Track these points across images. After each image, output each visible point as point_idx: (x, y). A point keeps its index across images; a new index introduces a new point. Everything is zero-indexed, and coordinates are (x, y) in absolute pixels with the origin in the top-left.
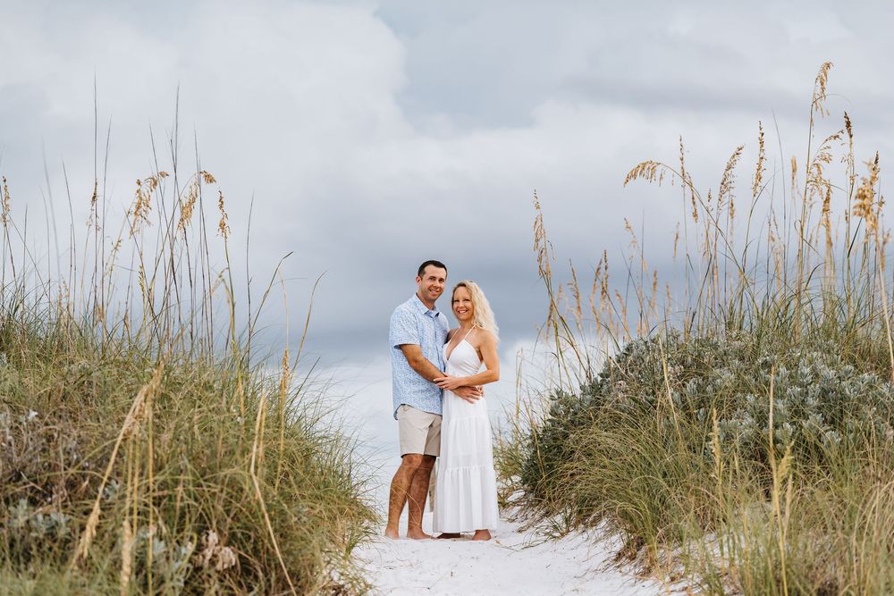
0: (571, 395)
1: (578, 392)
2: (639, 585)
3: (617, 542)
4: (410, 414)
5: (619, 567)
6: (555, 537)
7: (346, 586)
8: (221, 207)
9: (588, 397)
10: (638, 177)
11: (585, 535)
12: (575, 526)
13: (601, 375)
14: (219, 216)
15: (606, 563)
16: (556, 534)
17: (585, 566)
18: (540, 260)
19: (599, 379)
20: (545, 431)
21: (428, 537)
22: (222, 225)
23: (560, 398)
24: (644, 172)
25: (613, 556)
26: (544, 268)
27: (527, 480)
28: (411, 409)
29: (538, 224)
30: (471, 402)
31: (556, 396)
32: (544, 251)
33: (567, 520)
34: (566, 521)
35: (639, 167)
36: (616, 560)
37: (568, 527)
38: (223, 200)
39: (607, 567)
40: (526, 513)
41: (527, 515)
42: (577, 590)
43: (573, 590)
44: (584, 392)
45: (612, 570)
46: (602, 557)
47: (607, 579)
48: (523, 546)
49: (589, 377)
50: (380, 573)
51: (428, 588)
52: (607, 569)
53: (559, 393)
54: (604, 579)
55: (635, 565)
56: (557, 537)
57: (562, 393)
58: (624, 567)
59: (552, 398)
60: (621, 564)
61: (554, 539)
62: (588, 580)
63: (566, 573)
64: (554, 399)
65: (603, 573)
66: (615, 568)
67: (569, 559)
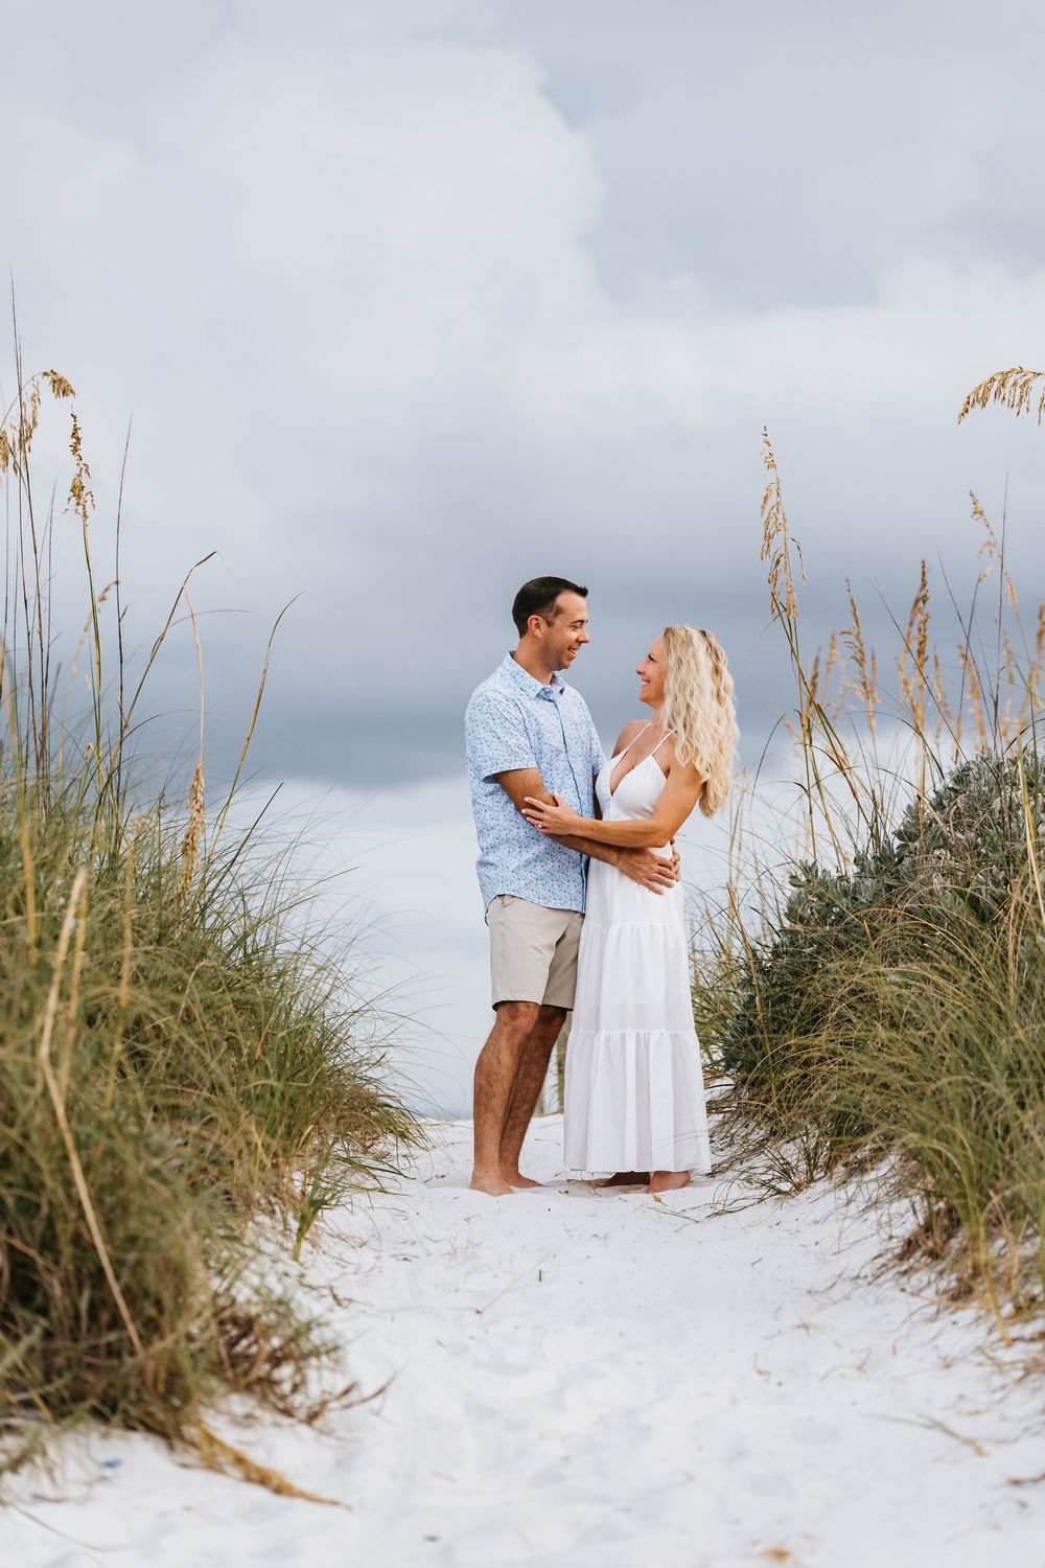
0: (835, 875)
1: (852, 870)
2: (945, 1320)
3: (906, 1217)
4: (515, 911)
5: (905, 1273)
6: (779, 1192)
7: (264, 1319)
8: (75, 450)
9: (869, 882)
10: (990, 403)
11: (842, 1194)
12: (827, 1170)
13: (899, 835)
14: (71, 468)
15: (882, 1261)
16: (786, 1184)
17: (835, 1267)
18: (773, 579)
19: (897, 842)
20: (776, 954)
22: (77, 490)
23: (811, 881)
24: (1006, 391)
25: (897, 1246)
26: (782, 599)
27: (735, 1061)
28: (517, 902)
29: (772, 499)
30: (658, 892)
31: (803, 878)
32: (782, 560)
33: (810, 1157)
34: (808, 1158)
35: (993, 380)
36: (902, 1257)
37: (810, 1172)
38: (80, 434)
39: (879, 1272)
40: (733, 1131)
41: (732, 1136)
42: (806, 1326)
43: (799, 1327)
44: (863, 870)
45: (890, 1280)
46: (874, 1246)
47: (877, 1302)
48: (710, 1212)
49: (875, 836)
50: (380, 1272)
51: (478, 1312)
52: (879, 1277)
53: (809, 870)
54: (872, 1300)
55: (941, 1273)
56: (785, 1193)
57: (817, 871)
58: (917, 1275)
59: (794, 882)
60: (911, 1268)
61: (778, 1196)
62: (835, 1303)
63: (792, 1281)
64: (798, 883)
65: (871, 1287)
66: (899, 1276)
67: (804, 1246)
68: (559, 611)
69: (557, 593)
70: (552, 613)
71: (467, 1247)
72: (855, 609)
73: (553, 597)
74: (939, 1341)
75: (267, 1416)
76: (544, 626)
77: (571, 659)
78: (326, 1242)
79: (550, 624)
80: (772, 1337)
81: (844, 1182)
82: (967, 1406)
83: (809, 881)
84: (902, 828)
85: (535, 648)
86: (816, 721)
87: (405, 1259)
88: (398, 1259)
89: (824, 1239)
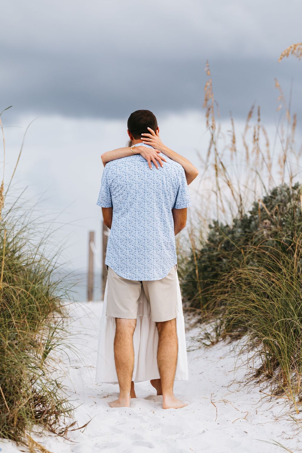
0: (225, 225)
1: (231, 224)
2: (274, 402)
3: (257, 359)
5: (258, 382)
6: (206, 345)
9: (239, 229)
10: (290, 56)
12: (224, 338)
13: (251, 212)
15: (248, 377)
16: (209, 342)
17: (231, 377)
19: (249, 215)
20: (202, 253)
23: (216, 227)
25: (254, 371)
29: (208, 86)
32: (211, 109)
33: (217, 331)
35: (290, 47)
36: (256, 376)
37: (217, 338)
39: (248, 381)
44: (236, 224)
45: (252, 385)
49: (240, 212)
52: (248, 383)
53: (216, 223)
54: (246, 391)
55: (271, 383)
56: (208, 345)
57: (218, 223)
58: (262, 384)
59: (210, 227)
60: (260, 380)
61: (206, 347)
63: (216, 382)
65: (245, 387)
66: (255, 383)
67: (218, 368)
74: (273, 409)
75: (47, 433)
81: (230, 342)
82: (285, 436)
84: (251, 210)
87: (76, 368)
88: (73, 368)
89: (224, 365)
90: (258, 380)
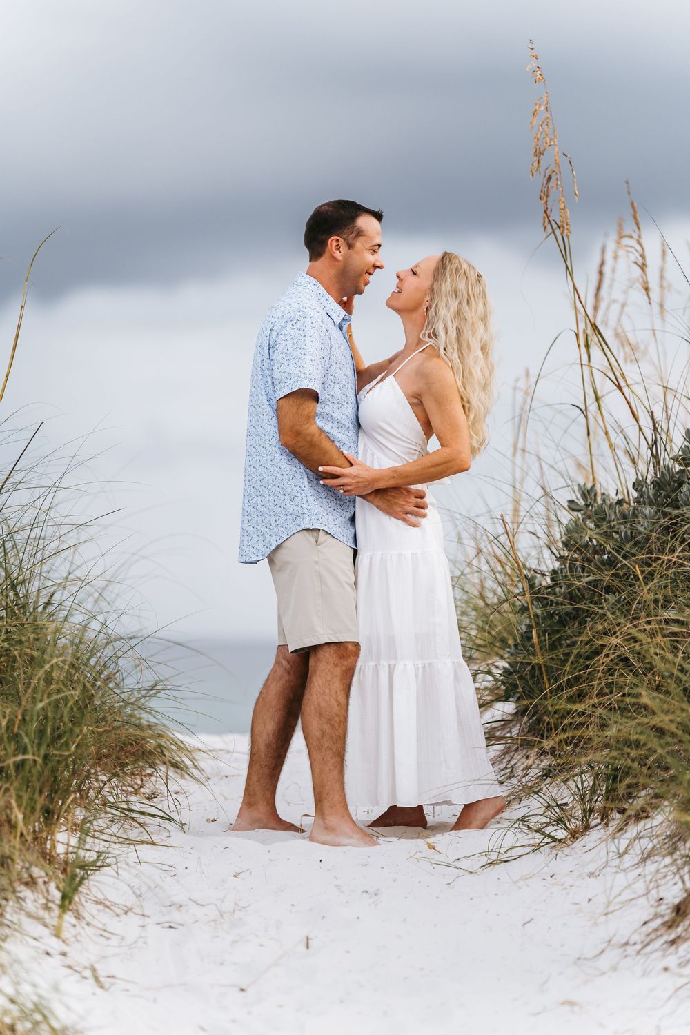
0: (614, 498)
5: (673, 942)
6: (554, 839)
9: (647, 510)
12: (605, 816)
13: (678, 459)
15: (651, 927)
16: (561, 832)
17: (607, 929)
18: (544, 195)
19: (676, 467)
21: (290, 827)
25: (666, 911)
26: (554, 216)
29: (540, 114)
30: (413, 525)
31: (582, 503)
32: (554, 176)
33: (586, 801)
34: (583, 802)
36: (670, 925)
37: (586, 818)
39: (648, 940)
40: (512, 763)
41: (512, 767)
42: (571, 1003)
43: (563, 1003)
44: (641, 496)
45: (657, 950)
46: (643, 910)
47: (643, 975)
48: (484, 860)
49: (655, 457)
50: (145, 943)
51: (242, 990)
52: (648, 944)
53: (587, 493)
54: (638, 971)
56: (560, 841)
57: (595, 495)
58: (685, 945)
59: (573, 506)
60: (679, 937)
61: (553, 844)
62: (603, 973)
63: (562, 946)
64: (578, 508)
65: (639, 957)
66: (665, 946)
67: (577, 904)
68: (360, 233)
69: (357, 216)
70: (354, 235)
71: (234, 911)
72: (635, 212)
73: (353, 219)
76: (344, 249)
77: (366, 283)
78: (90, 911)
79: (350, 246)
80: (538, 1014)
81: (621, 830)
83: (587, 506)
84: (680, 453)
85: (333, 272)
86: (594, 339)
87: (171, 927)
88: (163, 927)
89: (596, 896)
90: (672, 936)
